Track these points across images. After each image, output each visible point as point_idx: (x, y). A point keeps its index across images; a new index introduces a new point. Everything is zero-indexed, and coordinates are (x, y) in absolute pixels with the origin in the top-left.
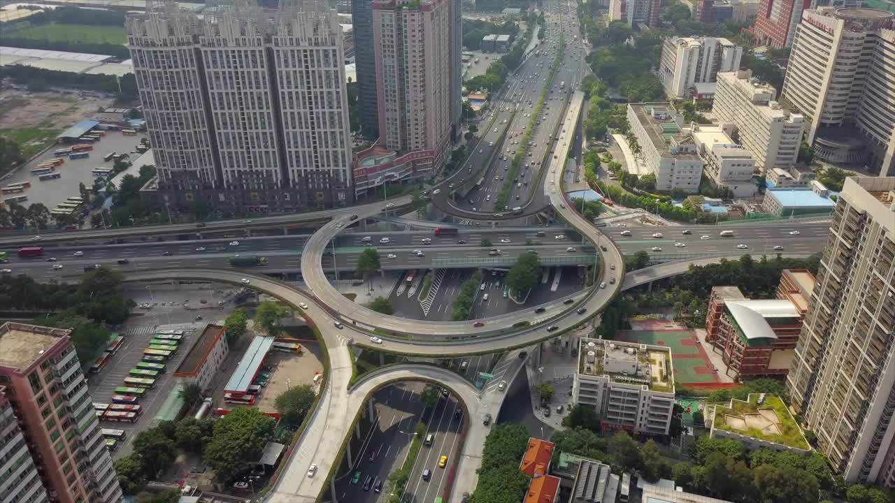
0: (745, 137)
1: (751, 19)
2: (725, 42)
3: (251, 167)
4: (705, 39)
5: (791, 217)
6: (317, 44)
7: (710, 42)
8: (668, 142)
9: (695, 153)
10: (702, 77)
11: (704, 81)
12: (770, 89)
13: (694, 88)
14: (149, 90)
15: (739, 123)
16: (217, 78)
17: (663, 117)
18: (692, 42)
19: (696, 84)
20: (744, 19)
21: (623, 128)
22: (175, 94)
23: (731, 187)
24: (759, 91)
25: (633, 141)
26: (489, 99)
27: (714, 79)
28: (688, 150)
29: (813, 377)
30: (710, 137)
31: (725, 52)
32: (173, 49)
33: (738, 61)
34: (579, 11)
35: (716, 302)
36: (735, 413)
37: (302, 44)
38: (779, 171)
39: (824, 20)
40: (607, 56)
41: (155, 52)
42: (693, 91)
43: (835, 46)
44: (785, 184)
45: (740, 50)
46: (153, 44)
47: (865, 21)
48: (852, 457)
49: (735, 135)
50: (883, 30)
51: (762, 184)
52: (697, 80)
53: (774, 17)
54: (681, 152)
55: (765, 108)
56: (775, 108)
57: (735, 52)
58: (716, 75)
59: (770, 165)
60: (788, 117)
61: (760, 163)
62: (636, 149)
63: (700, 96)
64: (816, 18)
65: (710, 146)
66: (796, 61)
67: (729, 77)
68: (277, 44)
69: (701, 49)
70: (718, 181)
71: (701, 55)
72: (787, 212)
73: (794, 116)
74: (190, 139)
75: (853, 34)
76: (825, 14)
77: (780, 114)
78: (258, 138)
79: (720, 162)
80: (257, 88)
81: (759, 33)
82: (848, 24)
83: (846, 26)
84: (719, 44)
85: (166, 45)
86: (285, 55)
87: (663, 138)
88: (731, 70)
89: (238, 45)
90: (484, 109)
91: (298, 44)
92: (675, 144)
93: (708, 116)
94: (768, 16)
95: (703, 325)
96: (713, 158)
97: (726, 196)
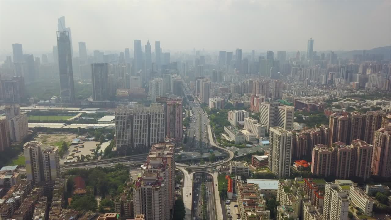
0: (253, 131)
1: (249, 106)
2: (244, 111)
3: (141, 143)
4: (239, 111)
5: (266, 146)
6: (159, 113)
7: (241, 111)
8: (236, 133)
9: (243, 135)
10: (240, 120)
11: (240, 121)
12: (257, 120)
13: (238, 123)
14: (118, 125)
15: (251, 129)
16: (136, 122)
17: (233, 128)
18: (236, 111)
19: (239, 122)
20: (247, 106)
21: (223, 132)
22: (125, 126)
23: (252, 141)
24: (254, 121)
25: (227, 134)
26: (186, 128)
27: (243, 120)
28: (241, 134)
29: (271, 163)
30: (245, 132)
31: (245, 113)
32: (126, 115)
33: (248, 115)
34: (201, 106)
35: (253, 157)
36: (259, 170)
37: (156, 113)
38: (262, 138)
39: (266, 104)
40: (213, 116)
41: (121, 116)
42: (238, 124)
43: (269, 110)
44: (263, 140)
45: (248, 113)
46: (121, 115)
47: (274, 104)
48: (279, 173)
49: (250, 131)
50: (278, 106)
51: (258, 141)
52: (239, 121)
53: (255, 105)
54: (239, 135)
55: (256, 124)
56: (258, 124)
57: (247, 113)
58: (243, 119)
59: (259, 137)
60: (261, 126)
61: (257, 137)
62: (228, 136)
63: (240, 124)
64: (264, 104)
65: (245, 134)
66: (261, 114)
67: (247, 119)
68: (150, 113)
69: (239, 113)
70: (249, 141)
71: (239, 114)
72: (265, 145)
73: (263, 125)
74: (127, 136)
75: (272, 107)
76: (266, 103)
77: (260, 125)
78: (144, 135)
79: (248, 137)
80: (145, 123)
81: (252, 109)
82: (271, 105)
83: (270, 106)
84: (243, 112)
85: (124, 115)
86: (152, 116)
87: (235, 132)
88: (247, 117)
89: (141, 114)
90: (186, 130)
91: (155, 113)
92: (237, 133)
93: (243, 128)
94: (254, 105)
95: (251, 164)
96: (247, 136)
97: (251, 143)
